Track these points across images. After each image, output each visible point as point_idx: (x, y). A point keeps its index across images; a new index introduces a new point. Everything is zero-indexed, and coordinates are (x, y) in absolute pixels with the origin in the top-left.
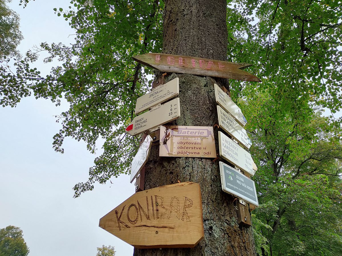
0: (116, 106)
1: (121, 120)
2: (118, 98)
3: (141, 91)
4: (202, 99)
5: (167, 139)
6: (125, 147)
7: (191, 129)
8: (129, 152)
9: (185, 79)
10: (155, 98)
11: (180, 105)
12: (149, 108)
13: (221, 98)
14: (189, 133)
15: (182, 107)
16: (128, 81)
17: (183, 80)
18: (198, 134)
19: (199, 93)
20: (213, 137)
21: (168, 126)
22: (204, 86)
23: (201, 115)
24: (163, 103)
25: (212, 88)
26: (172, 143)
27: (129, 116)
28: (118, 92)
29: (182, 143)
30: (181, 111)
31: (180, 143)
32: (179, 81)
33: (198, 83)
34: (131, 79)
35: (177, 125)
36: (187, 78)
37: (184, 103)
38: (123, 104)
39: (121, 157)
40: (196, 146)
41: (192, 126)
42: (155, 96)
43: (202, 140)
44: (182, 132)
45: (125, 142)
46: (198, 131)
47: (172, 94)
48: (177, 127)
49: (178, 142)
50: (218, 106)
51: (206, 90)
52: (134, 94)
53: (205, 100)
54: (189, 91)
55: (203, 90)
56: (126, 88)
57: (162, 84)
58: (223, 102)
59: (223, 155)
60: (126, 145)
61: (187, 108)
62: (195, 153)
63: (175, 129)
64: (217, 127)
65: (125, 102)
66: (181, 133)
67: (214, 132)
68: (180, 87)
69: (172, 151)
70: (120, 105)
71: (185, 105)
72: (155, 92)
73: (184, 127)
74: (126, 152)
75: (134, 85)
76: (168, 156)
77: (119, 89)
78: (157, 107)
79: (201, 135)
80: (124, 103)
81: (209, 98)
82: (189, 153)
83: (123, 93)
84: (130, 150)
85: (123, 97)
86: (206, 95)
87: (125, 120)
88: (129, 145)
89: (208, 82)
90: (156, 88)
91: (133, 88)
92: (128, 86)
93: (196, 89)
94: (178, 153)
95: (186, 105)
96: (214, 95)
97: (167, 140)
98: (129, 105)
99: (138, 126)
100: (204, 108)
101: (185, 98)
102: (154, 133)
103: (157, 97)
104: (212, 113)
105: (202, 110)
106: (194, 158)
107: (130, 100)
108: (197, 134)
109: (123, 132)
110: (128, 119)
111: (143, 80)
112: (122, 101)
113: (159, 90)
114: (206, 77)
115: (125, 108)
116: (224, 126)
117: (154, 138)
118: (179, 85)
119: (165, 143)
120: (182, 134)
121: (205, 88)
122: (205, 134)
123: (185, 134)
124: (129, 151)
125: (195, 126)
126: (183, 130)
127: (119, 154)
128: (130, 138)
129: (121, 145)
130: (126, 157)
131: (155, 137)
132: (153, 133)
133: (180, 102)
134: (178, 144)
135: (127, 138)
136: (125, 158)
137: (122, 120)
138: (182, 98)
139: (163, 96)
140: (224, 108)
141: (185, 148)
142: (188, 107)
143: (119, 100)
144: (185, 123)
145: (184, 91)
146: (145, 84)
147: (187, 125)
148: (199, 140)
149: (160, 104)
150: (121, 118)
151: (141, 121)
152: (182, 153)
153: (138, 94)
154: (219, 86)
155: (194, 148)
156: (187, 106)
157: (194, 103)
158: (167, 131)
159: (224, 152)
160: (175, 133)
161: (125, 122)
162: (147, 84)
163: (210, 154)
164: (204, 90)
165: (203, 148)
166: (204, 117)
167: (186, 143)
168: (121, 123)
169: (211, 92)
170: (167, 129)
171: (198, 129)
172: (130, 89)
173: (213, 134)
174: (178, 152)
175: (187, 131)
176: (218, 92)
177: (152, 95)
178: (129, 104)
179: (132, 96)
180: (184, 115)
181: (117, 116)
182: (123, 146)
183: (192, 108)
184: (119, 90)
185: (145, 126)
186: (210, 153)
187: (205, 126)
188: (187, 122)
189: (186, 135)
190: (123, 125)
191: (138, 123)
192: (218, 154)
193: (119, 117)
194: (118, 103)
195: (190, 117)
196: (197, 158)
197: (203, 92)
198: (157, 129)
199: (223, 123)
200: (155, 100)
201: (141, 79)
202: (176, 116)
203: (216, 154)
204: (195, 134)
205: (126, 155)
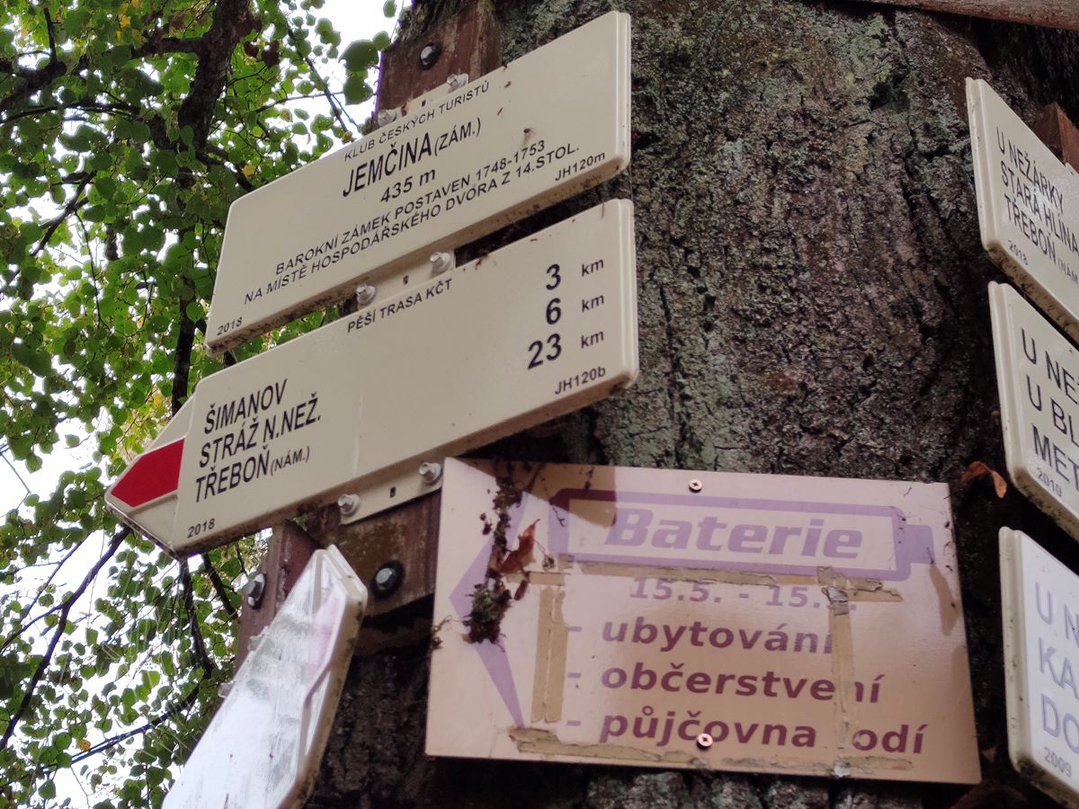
0: (33, 274)
1: (73, 412)
2: (58, 196)
3: (274, 138)
4: (846, 218)
5: (507, 594)
6: (102, 666)
7: (734, 503)
8: (141, 722)
9: (688, 29)
10: (403, 200)
11: (640, 271)
12: (340, 290)
13: (1035, 218)
14: (720, 537)
15: (661, 287)
16: (154, 47)
17: (674, 36)
18: (809, 549)
19: (825, 166)
20: (953, 581)
21: (518, 465)
22: (875, 103)
23: (836, 373)
24: (474, 247)
25: (944, 122)
26: (553, 634)
27: (155, 378)
28: (57, 145)
29: (645, 634)
30: (642, 325)
31: (630, 633)
32: (637, 44)
33: (810, 69)
34: (178, 23)
35: (603, 461)
36: (707, 23)
37: (678, 253)
38: (102, 262)
39: (65, 761)
40: (789, 665)
41: (752, 470)
42: (399, 176)
43: (840, 609)
44: (652, 529)
45: (105, 620)
46: (802, 520)
47: (567, 161)
48: (602, 476)
49: (608, 626)
50: (999, 293)
51: (886, 137)
52: (211, 164)
53: (882, 228)
54: (728, 146)
55: (859, 134)
56: (137, 109)
57: (475, 66)
58: (1049, 250)
59: (1039, 758)
60: (119, 650)
61: (710, 301)
62: (768, 729)
63: (587, 493)
64: (985, 485)
65: (120, 238)
66: (639, 539)
67: (957, 534)
68: (642, 104)
69: (548, 705)
70: (69, 264)
71: (683, 271)
72: (401, 141)
73: (672, 480)
74: (111, 715)
75: (209, 79)
76: (507, 751)
77: (69, 112)
78: (420, 280)
79: (837, 563)
80: (111, 253)
81: (912, 216)
82: (717, 731)
83: (105, 155)
84: (153, 696)
85: (106, 188)
86: (891, 186)
87: (114, 411)
88: (142, 656)
89: (914, 61)
90: (414, 105)
91: (197, 112)
92: (155, 90)
93: (790, 122)
94: (606, 732)
95: (694, 272)
96: (964, 181)
97: (503, 600)
98: (154, 266)
99: (229, 461)
100: (872, 307)
101: (685, 207)
102: (385, 535)
103: (417, 191)
104: (945, 354)
105: (847, 322)
106: (759, 782)
107: (167, 221)
108: (792, 555)
109: (89, 525)
110: (137, 398)
111: (299, 38)
112: (89, 225)
113: (436, 128)
114: (890, 20)
115: (121, 294)
116: (1058, 479)
117: (384, 575)
118: (637, 82)
119: (484, 626)
120: (646, 551)
121: (876, 116)
122: (876, 553)
123: (681, 543)
124: (145, 710)
125: (774, 469)
126: (661, 513)
127: (41, 733)
128: (157, 582)
129: (67, 645)
130: (113, 770)
131: (389, 565)
132: (370, 526)
133: (643, 242)
134: (607, 637)
135: (126, 586)
136: (96, 780)
137: (87, 411)
138: (656, 206)
139: (475, 182)
140: (1053, 314)
141: (673, 682)
142: (712, 292)
143: (61, 220)
144: (679, 444)
145: (682, 137)
146: (315, 76)
147: (700, 465)
148: (811, 614)
149: (448, 257)
150: (77, 392)
151: (262, 416)
152: (651, 734)
153: (247, 171)
154: (1015, 104)
155: (760, 685)
156: (710, 282)
157: (768, 251)
158: (512, 511)
159: (1055, 734)
160: (584, 534)
161: (116, 432)
162: (335, 73)
163: (917, 749)
164: (870, 139)
165: (854, 690)
166: (866, 391)
167: (687, 635)
168: (73, 441)
169: (937, 161)
170: (508, 497)
171: (803, 507)
172: (172, 121)
173: (946, 557)
174: (609, 720)
175: (694, 515)
176: (1007, 158)
177: (377, 169)
178: (161, 256)
179: (185, 181)
180: (676, 365)
181: (42, 366)
182: (89, 658)
183: (748, 299)
184: (70, 129)
185: (298, 456)
186: (919, 739)
187: (870, 475)
188: (700, 434)
189: (692, 553)
190: (97, 457)
191: (234, 428)
192: (991, 753)
193: (55, 383)
194: (53, 252)
195: (728, 389)
196: (787, 779)
197: (863, 152)
198: (409, 490)
199: (1044, 448)
200: (403, 217)
201: (282, 27)
202: (600, 371)
203: (973, 745)
204: (777, 548)
205: (109, 747)
